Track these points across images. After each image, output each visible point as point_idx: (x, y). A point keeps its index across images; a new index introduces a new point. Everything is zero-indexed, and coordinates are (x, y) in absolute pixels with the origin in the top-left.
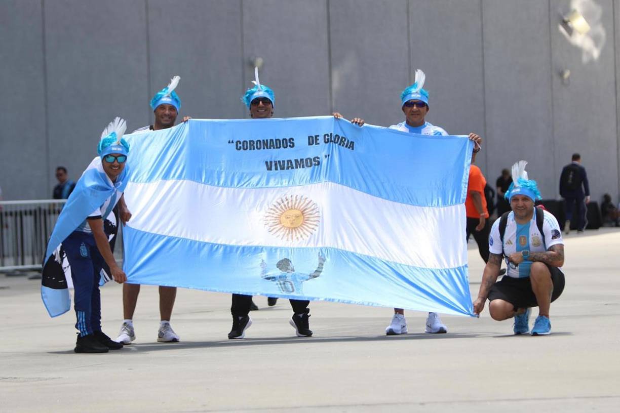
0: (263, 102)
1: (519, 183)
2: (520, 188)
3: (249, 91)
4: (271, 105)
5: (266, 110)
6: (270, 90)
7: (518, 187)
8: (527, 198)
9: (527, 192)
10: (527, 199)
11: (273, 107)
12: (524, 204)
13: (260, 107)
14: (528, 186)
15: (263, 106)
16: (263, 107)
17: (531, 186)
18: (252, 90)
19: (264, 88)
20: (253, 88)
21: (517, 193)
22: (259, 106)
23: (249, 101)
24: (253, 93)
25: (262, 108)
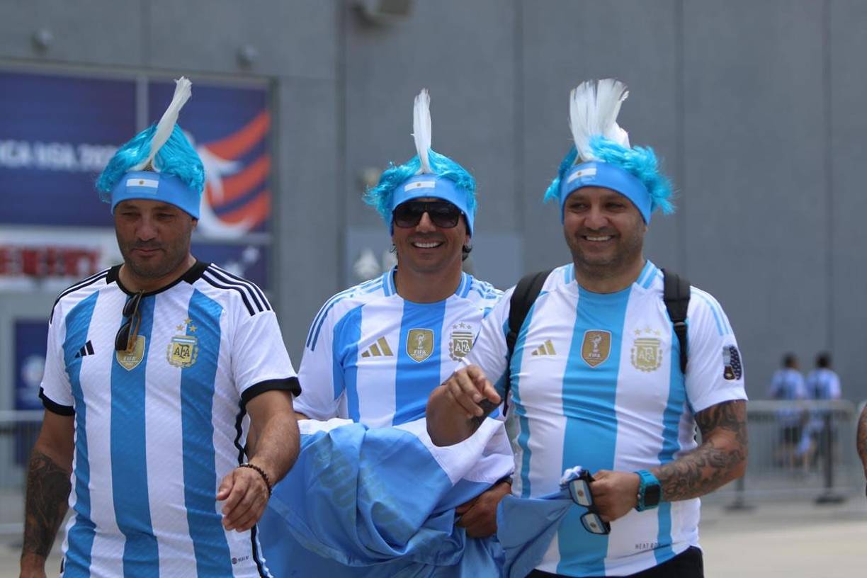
0: (432, 217)
1: (596, 149)
2: (598, 164)
3: (392, 171)
4: (460, 224)
5: (441, 244)
6: (461, 172)
7: (590, 162)
8: (618, 201)
9: (619, 181)
10: (620, 206)
11: (468, 232)
12: (609, 221)
13: (420, 234)
14: (623, 161)
15: (433, 228)
16: (430, 233)
17: (635, 160)
18: (404, 168)
19: (444, 164)
20: (405, 163)
21: (586, 182)
22: (418, 229)
23: (389, 205)
24: (403, 180)
25: (427, 236)
